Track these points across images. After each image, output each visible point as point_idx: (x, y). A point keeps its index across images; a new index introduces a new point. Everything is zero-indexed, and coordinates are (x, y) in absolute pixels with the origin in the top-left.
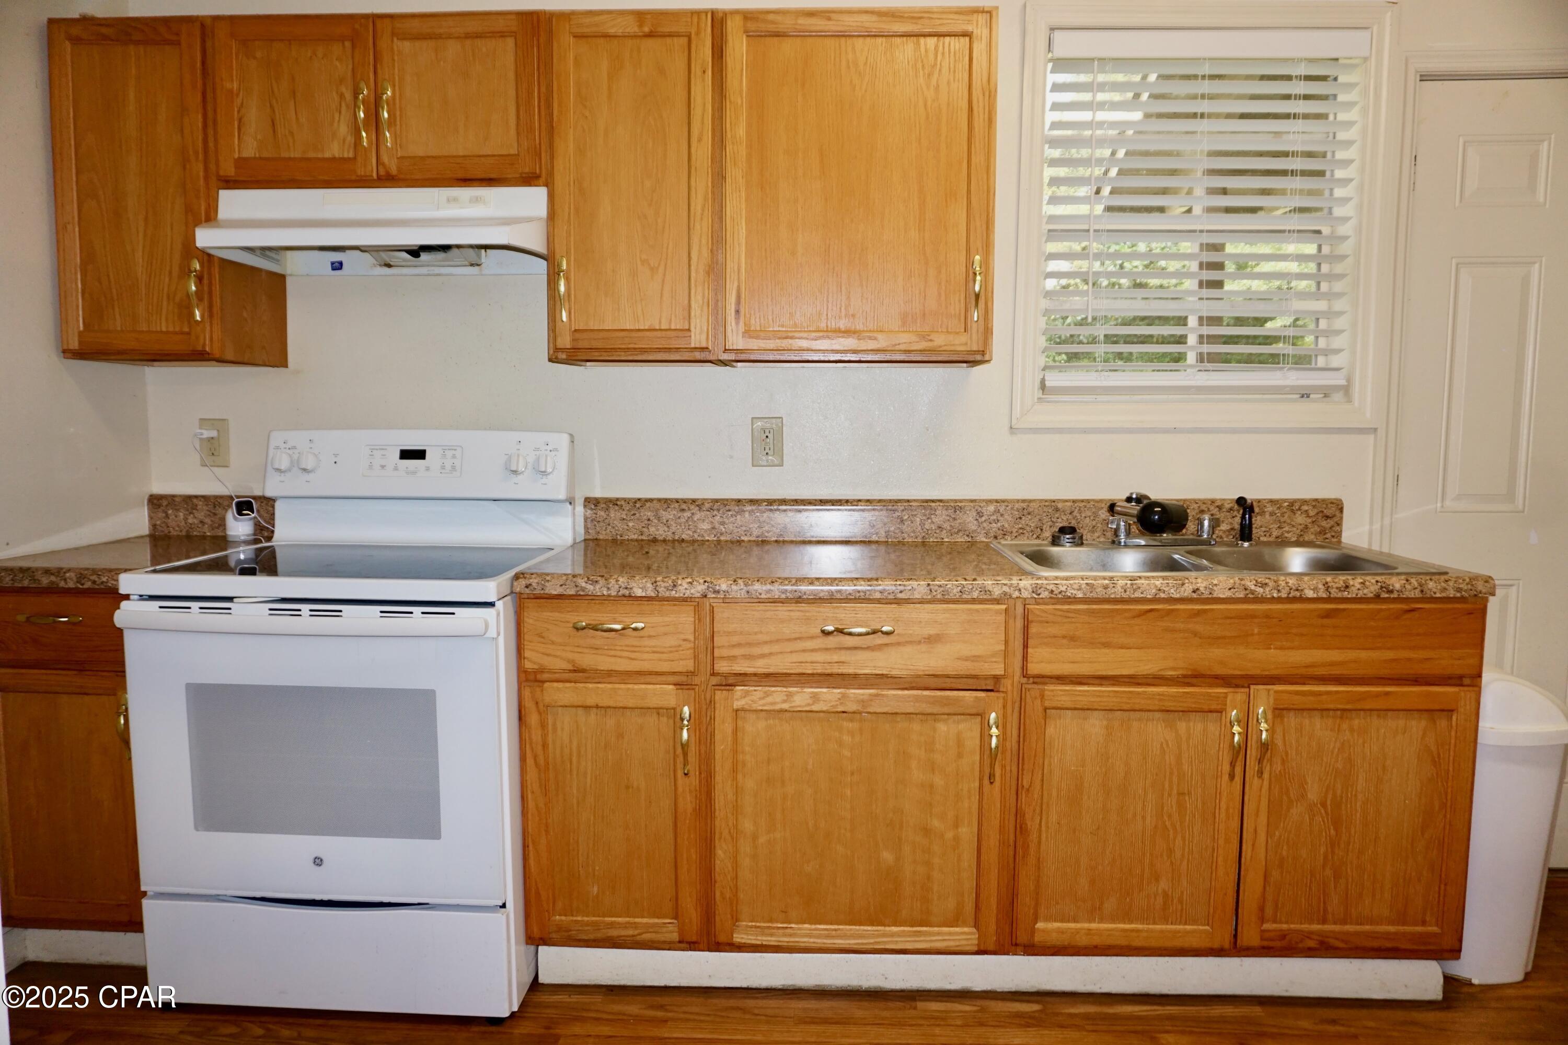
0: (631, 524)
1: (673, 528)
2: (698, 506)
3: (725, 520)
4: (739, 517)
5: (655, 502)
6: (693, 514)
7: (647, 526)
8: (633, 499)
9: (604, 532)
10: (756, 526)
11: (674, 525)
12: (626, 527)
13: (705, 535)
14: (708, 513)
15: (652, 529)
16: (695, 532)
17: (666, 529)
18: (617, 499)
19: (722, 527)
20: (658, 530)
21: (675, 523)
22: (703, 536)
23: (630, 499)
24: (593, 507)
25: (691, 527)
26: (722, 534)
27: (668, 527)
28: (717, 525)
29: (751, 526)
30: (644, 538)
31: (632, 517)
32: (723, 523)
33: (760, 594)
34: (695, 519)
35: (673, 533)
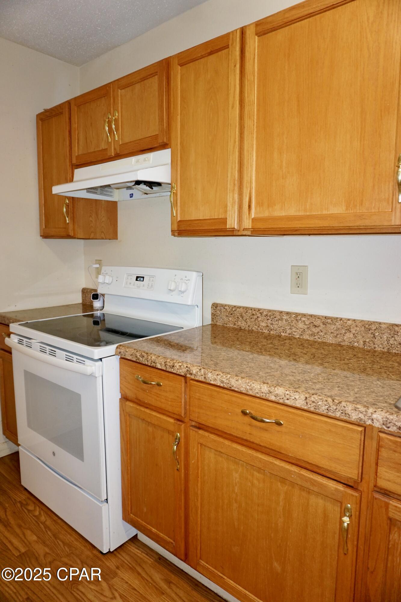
0: (230, 319)
1: (249, 323)
2: (260, 313)
3: (273, 322)
4: (280, 322)
5: (241, 308)
6: (258, 317)
7: (237, 321)
8: (232, 306)
9: (219, 321)
10: (289, 328)
11: (249, 322)
12: (228, 320)
13: (264, 329)
14: (265, 317)
15: (239, 323)
16: (258, 327)
17: (246, 324)
18: (226, 305)
19: (271, 326)
20: (242, 323)
21: (250, 321)
22: (262, 330)
23: (231, 306)
24: (215, 308)
25: (257, 324)
26: (271, 330)
27: (246, 323)
28: (269, 325)
29: (286, 327)
30: (235, 327)
31: (231, 315)
32: (272, 324)
33: (211, 381)
34: (259, 320)
35: (249, 326)
